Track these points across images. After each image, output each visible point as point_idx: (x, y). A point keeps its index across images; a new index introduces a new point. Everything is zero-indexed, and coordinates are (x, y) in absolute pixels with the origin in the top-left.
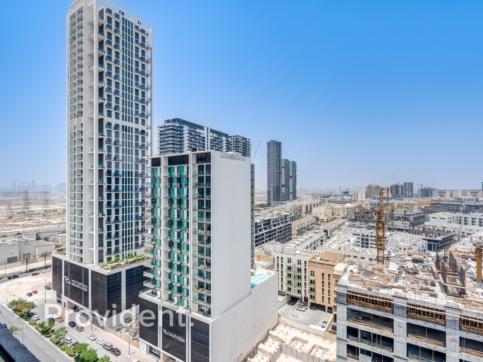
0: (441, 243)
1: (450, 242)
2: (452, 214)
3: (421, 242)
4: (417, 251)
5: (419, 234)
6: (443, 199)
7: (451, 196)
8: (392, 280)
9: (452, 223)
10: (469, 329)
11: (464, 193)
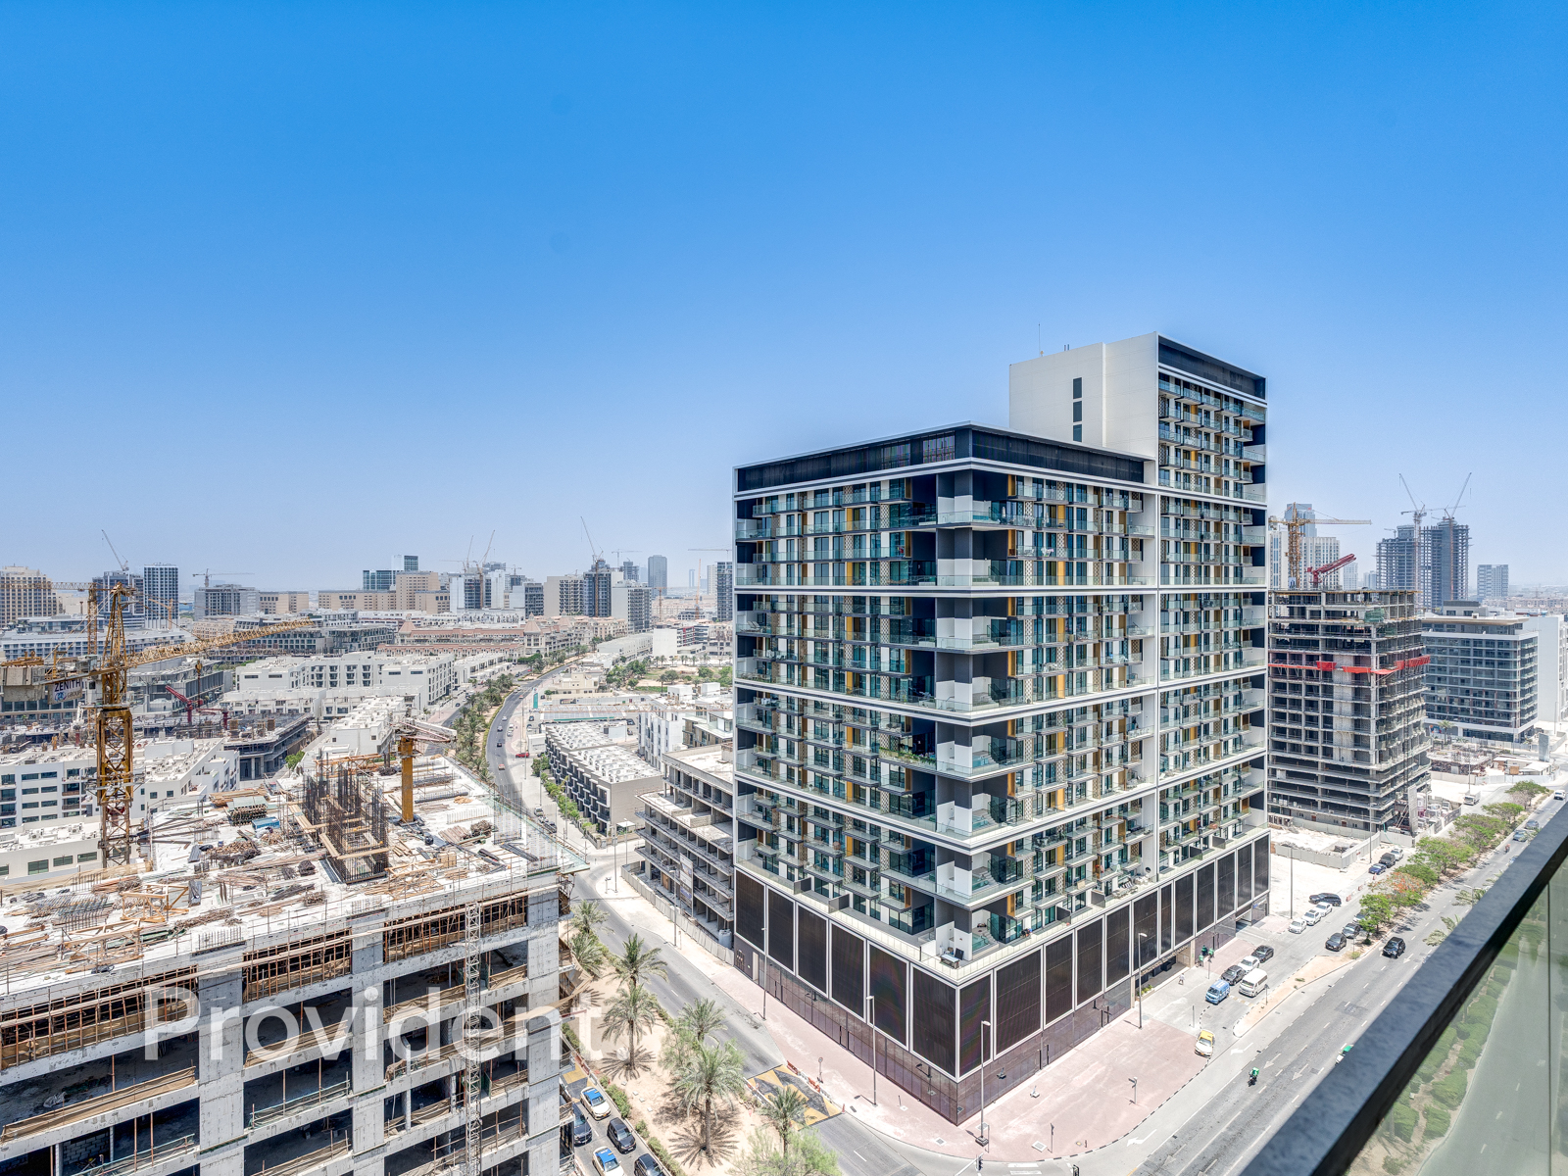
0: (277, 748)
1: (300, 740)
2: (300, 661)
3: (219, 760)
4: (212, 787)
5: (209, 736)
6: (270, 618)
7: (292, 608)
8: (181, 905)
9: (301, 684)
10: (403, 949)
11: (324, 599)
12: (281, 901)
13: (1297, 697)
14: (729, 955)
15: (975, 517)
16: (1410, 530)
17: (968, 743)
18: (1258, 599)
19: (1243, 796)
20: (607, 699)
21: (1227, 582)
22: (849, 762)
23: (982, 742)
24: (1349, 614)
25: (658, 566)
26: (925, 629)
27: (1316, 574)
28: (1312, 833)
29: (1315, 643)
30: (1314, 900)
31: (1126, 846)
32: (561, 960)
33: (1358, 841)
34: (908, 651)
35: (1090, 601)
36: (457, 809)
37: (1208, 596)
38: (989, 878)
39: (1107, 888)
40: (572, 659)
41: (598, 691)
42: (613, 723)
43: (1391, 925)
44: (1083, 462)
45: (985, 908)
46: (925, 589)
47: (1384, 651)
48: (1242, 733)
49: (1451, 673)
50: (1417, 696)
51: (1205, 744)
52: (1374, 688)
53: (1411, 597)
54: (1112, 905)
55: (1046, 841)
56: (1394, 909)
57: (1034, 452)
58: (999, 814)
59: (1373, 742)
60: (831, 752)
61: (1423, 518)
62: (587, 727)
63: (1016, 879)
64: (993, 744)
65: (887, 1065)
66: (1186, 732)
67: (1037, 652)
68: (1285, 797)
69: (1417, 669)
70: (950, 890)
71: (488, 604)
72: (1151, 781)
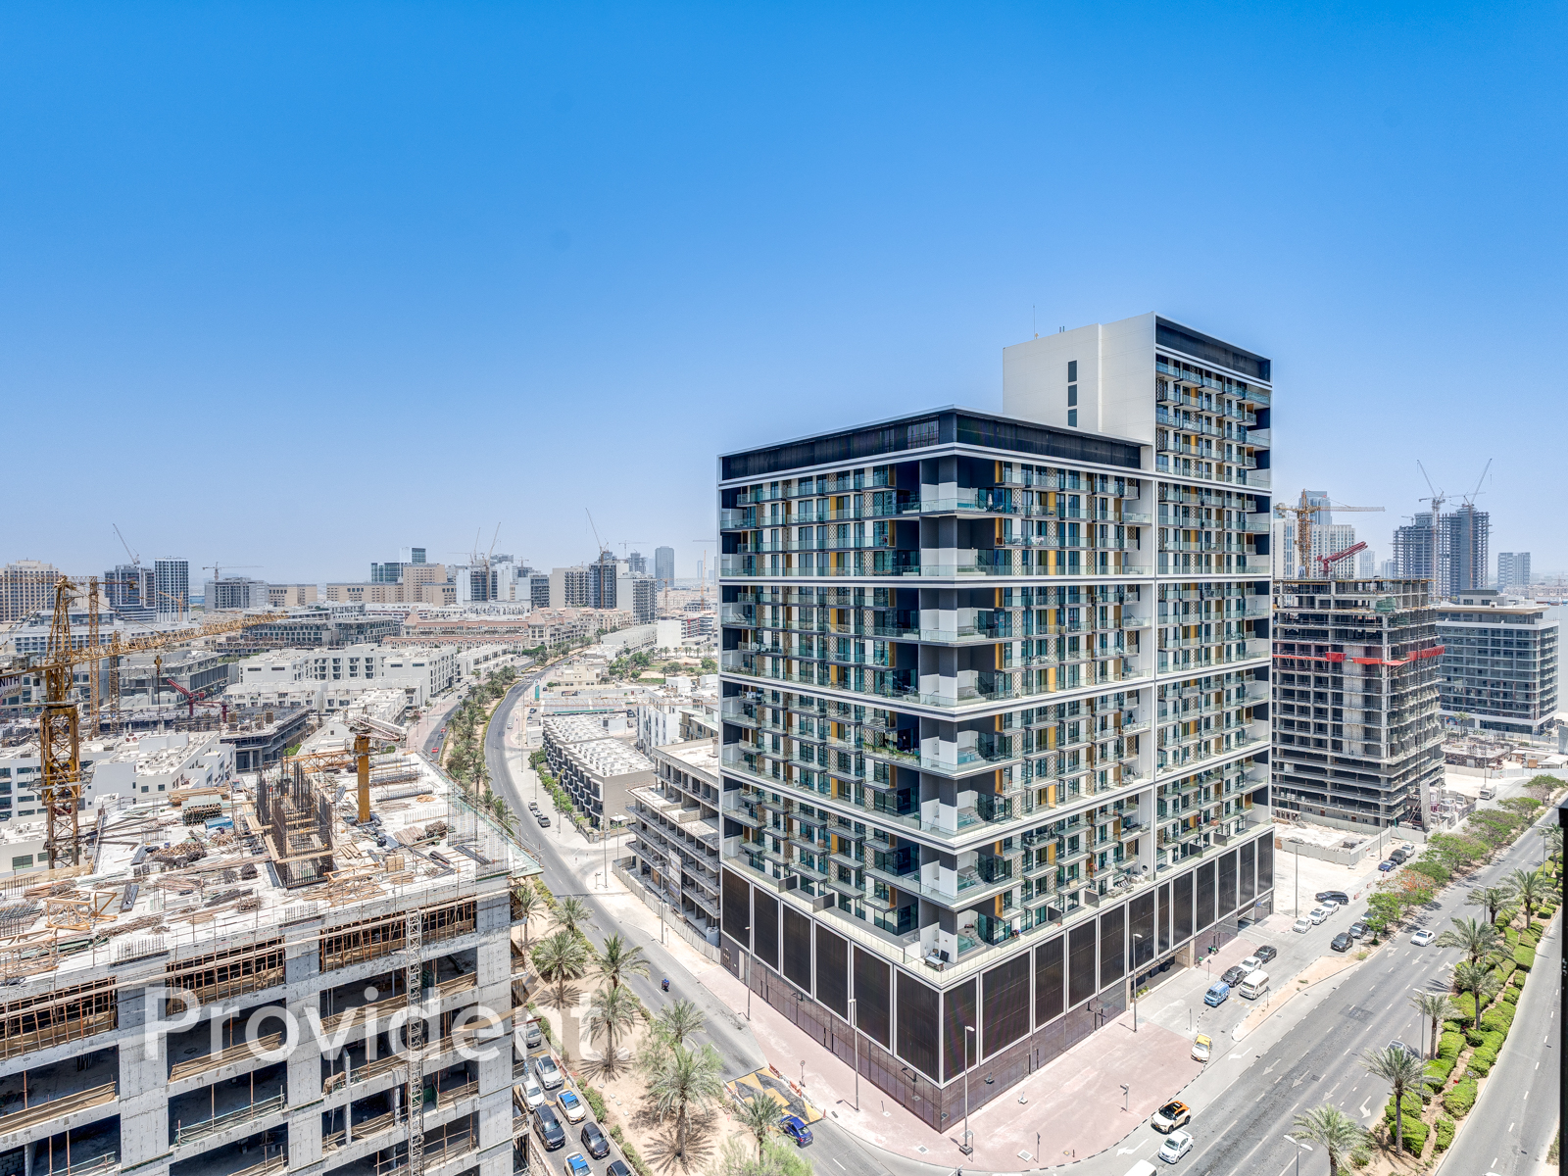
0: (276, 741)
1: (300, 732)
2: (303, 654)
3: (215, 753)
4: (205, 781)
5: (208, 729)
6: (278, 611)
7: (301, 601)
9: (304, 678)
10: (342, 957)
11: (332, 591)
12: (215, 907)
13: (1305, 689)
14: (716, 953)
15: (959, 505)
16: (1428, 518)
17: (952, 739)
18: (1261, 588)
19: (1245, 791)
20: (609, 691)
21: (1229, 571)
22: (833, 758)
23: (969, 738)
24: (1360, 603)
25: (665, 556)
26: (909, 622)
27: (1326, 562)
28: (1321, 828)
29: (1325, 634)
30: (1321, 898)
31: (1121, 844)
32: (514, 967)
33: (1368, 837)
34: (892, 644)
35: (1083, 592)
36: (418, 808)
37: (1209, 585)
38: (976, 877)
39: (1101, 886)
40: (576, 651)
41: (600, 683)
42: (613, 716)
43: (1400, 924)
44: (1076, 447)
45: (973, 908)
46: (908, 579)
47: (1396, 641)
48: (1245, 727)
49: (1468, 663)
50: (1430, 688)
51: (1205, 738)
52: (1385, 679)
53: (1425, 586)
54: (1107, 904)
55: (1035, 839)
56: (1404, 908)
57: (1023, 437)
58: (987, 812)
59: (1384, 735)
60: (816, 747)
61: (1442, 505)
62: (584, 719)
63: (1004, 878)
64: (980, 739)
65: (871, 1069)
66: (1186, 727)
67: (1026, 644)
68: (1293, 792)
69: (1431, 658)
70: (934, 891)
71: (495, 596)
72: (1148, 776)
